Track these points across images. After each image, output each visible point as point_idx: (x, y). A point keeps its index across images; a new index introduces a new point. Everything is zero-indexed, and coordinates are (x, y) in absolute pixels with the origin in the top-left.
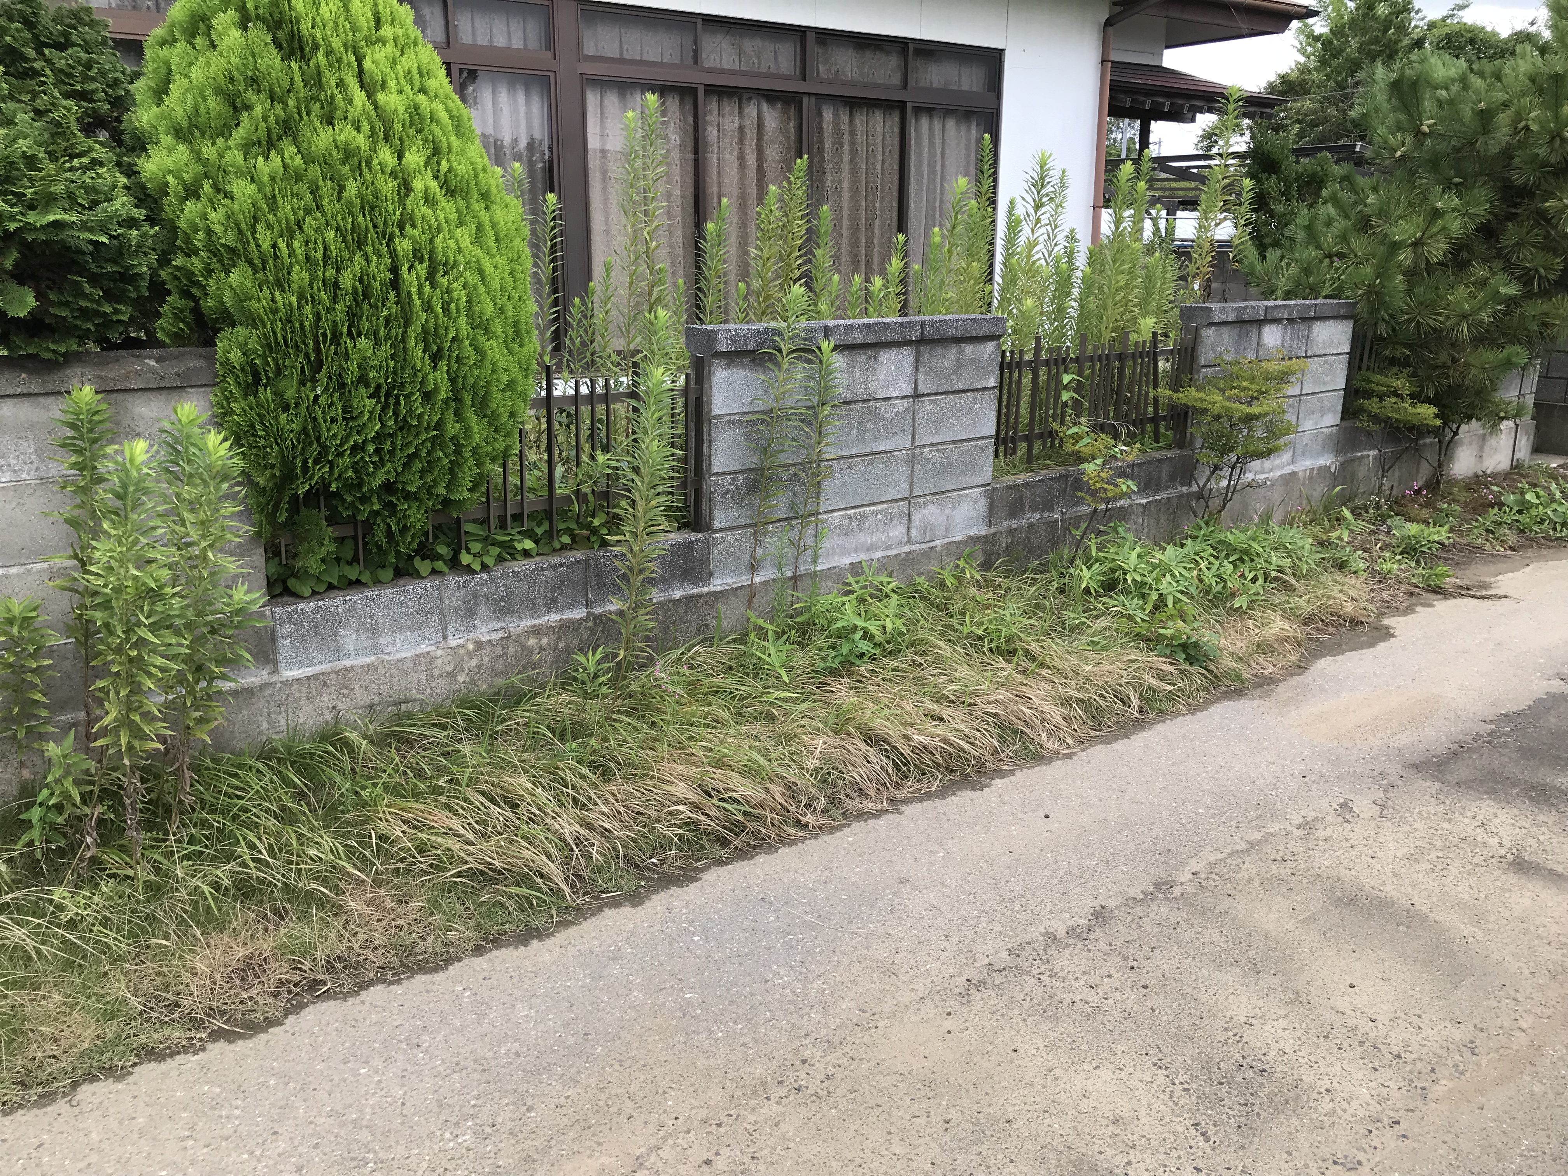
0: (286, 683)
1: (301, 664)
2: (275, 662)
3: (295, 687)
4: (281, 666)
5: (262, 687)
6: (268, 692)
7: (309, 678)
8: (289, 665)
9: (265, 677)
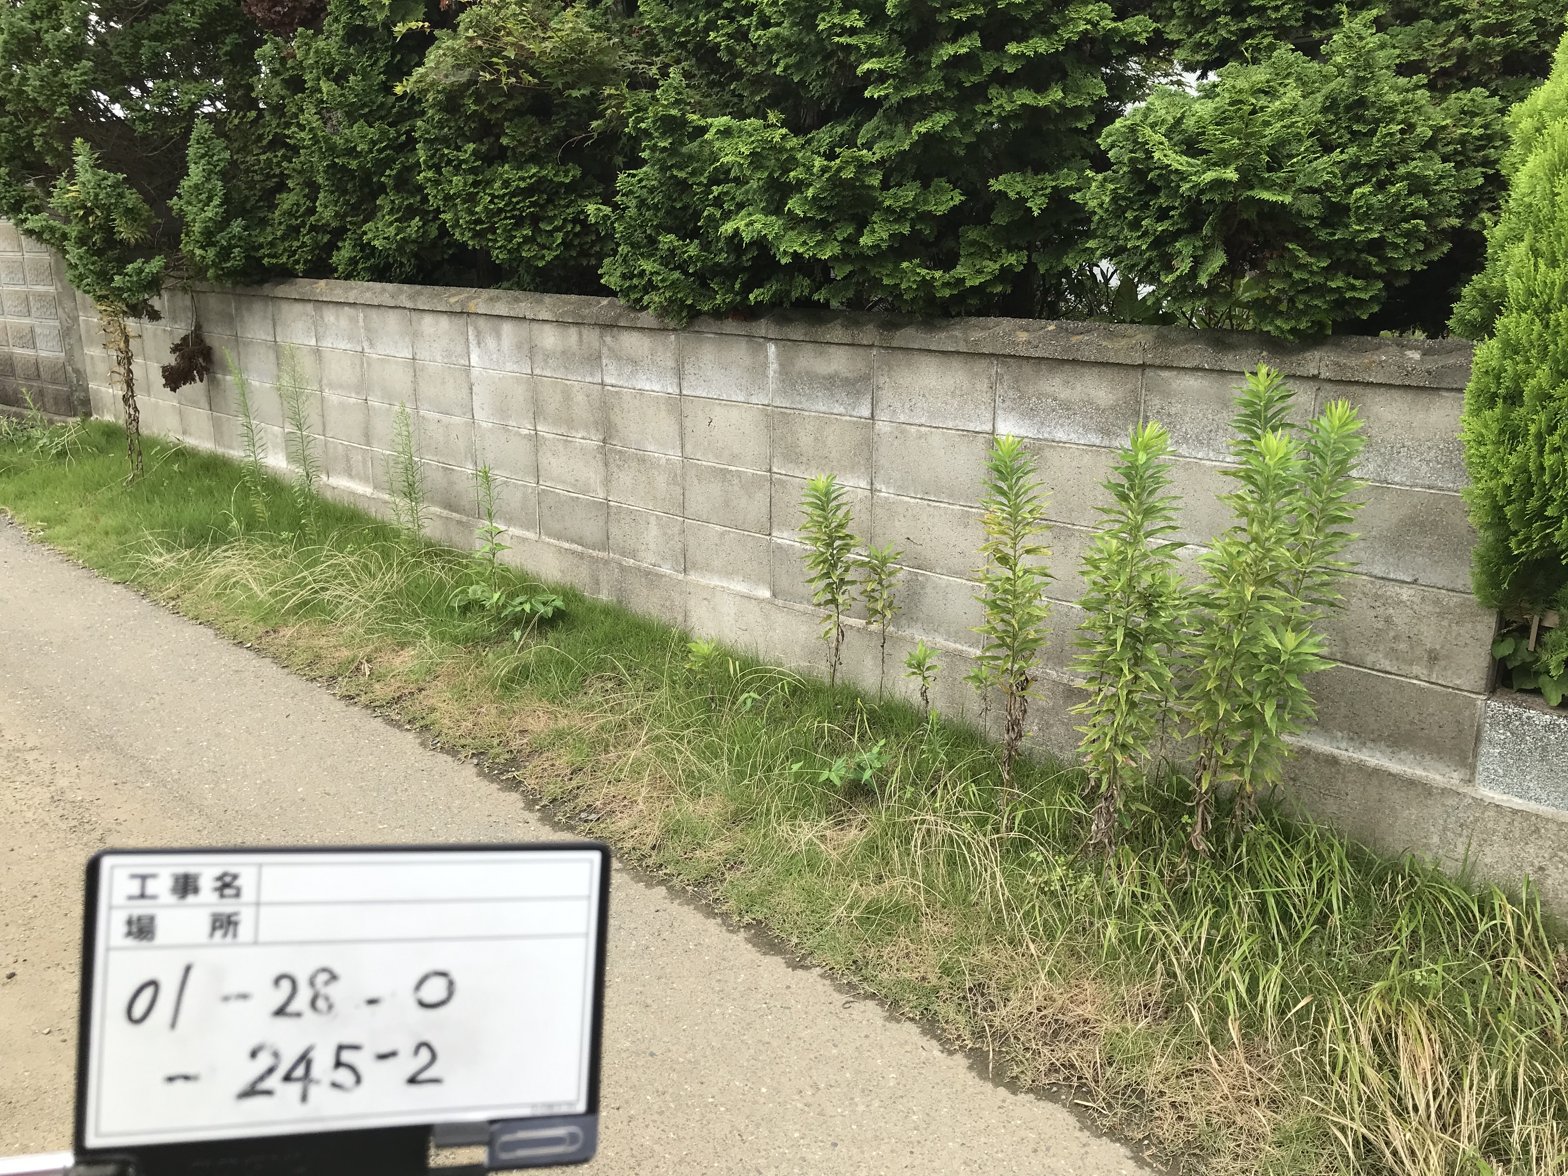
0: (1479, 802)
1: (1508, 789)
2: (1473, 769)
3: (1491, 813)
4: (1479, 778)
5: (1444, 791)
6: (1451, 801)
7: (1515, 812)
8: (1491, 782)
9: (1455, 781)
